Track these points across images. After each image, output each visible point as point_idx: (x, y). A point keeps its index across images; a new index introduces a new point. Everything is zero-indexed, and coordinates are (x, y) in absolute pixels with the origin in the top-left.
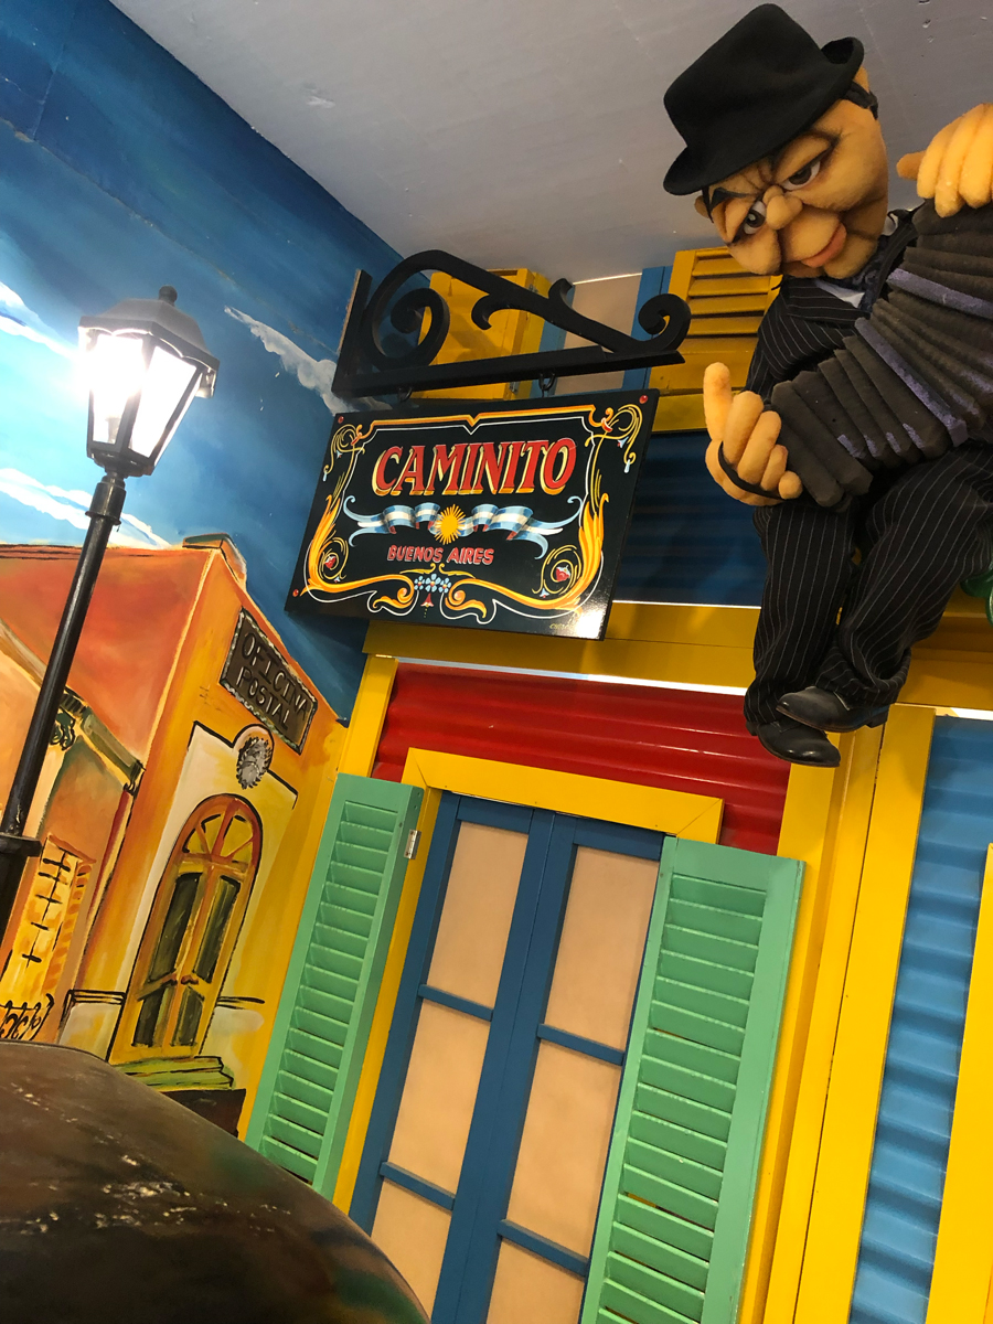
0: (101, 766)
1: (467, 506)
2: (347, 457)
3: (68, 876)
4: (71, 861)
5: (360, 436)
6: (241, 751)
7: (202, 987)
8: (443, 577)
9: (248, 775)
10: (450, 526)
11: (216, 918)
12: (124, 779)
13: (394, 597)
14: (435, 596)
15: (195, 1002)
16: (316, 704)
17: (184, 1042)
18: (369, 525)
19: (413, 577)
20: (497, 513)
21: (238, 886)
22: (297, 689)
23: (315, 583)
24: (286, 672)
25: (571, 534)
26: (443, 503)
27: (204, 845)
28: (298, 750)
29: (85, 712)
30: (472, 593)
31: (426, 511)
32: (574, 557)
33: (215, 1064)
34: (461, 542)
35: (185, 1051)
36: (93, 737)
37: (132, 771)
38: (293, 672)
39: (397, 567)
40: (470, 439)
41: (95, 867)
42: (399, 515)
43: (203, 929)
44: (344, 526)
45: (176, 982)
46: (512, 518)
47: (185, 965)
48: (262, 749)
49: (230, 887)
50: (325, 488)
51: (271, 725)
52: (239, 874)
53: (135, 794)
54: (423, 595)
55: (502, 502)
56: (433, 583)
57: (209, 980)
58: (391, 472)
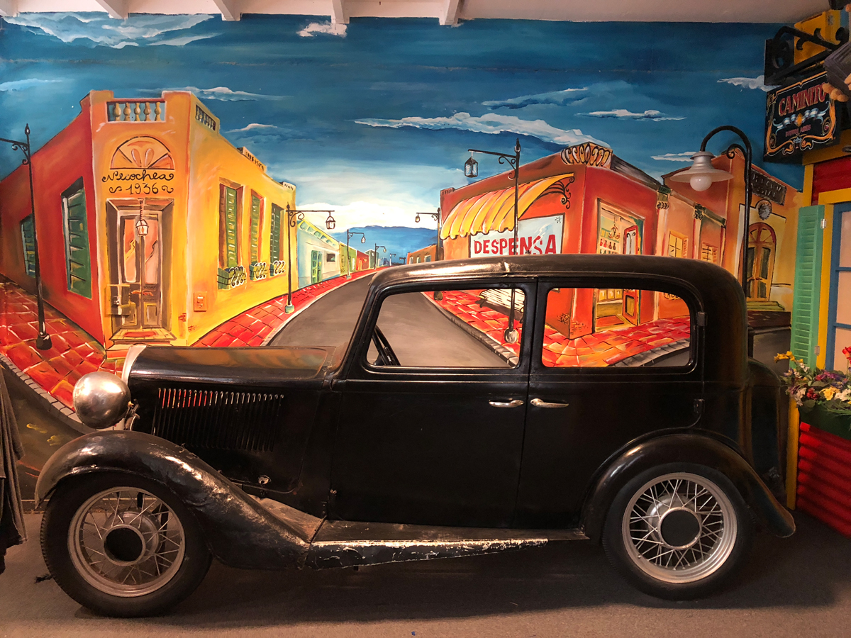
0: (713, 222)
1: (802, 112)
2: (772, 105)
3: (711, 252)
4: (710, 248)
5: (774, 98)
6: (759, 209)
7: (764, 281)
8: (799, 138)
9: (763, 215)
10: (800, 120)
11: (764, 260)
12: (721, 224)
13: (789, 148)
14: (798, 144)
15: (763, 285)
16: (786, 188)
17: (762, 297)
18: (780, 127)
19: (792, 140)
20: (810, 112)
21: (769, 250)
22: (775, 185)
23: (770, 151)
24: (770, 181)
25: (827, 114)
26: (796, 113)
27: (753, 239)
28: (782, 204)
29: (704, 209)
30: (808, 140)
31: (793, 117)
32: (829, 121)
33: (776, 304)
34: (803, 125)
35: (763, 299)
36: (708, 215)
37: (723, 221)
38: (773, 180)
39: (789, 138)
40: (801, 90)
41: (718, 249)
42: (787, 121)
43: (760, 263)
44: (774, 129)
45: (753, 280)
46: (814, 113)
47: (755, 273)
48: (767, 207)
49: (766, 250)
50: (767, 119)
51: (768, 199)
52: (768, 246)
53: (725, 227)
54: (796, 145)
55: (810, 108)
56: (798, 140)
57: (766, 278)
58: (783, 106)
